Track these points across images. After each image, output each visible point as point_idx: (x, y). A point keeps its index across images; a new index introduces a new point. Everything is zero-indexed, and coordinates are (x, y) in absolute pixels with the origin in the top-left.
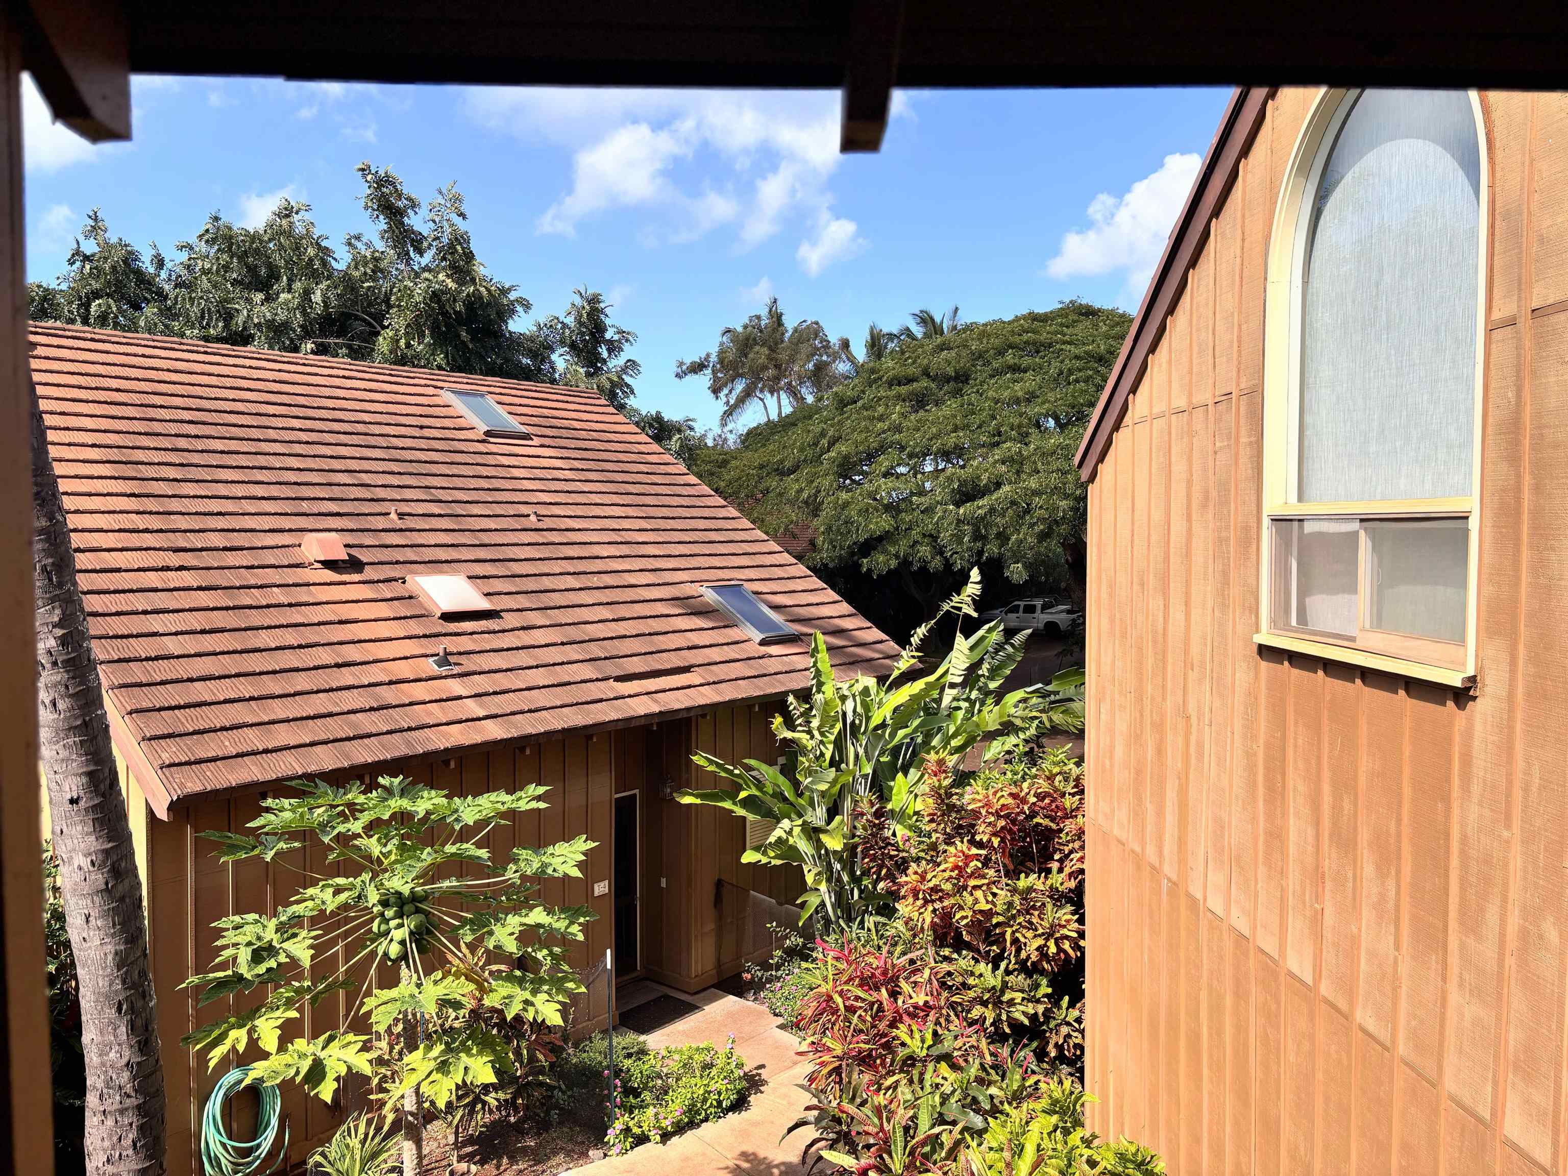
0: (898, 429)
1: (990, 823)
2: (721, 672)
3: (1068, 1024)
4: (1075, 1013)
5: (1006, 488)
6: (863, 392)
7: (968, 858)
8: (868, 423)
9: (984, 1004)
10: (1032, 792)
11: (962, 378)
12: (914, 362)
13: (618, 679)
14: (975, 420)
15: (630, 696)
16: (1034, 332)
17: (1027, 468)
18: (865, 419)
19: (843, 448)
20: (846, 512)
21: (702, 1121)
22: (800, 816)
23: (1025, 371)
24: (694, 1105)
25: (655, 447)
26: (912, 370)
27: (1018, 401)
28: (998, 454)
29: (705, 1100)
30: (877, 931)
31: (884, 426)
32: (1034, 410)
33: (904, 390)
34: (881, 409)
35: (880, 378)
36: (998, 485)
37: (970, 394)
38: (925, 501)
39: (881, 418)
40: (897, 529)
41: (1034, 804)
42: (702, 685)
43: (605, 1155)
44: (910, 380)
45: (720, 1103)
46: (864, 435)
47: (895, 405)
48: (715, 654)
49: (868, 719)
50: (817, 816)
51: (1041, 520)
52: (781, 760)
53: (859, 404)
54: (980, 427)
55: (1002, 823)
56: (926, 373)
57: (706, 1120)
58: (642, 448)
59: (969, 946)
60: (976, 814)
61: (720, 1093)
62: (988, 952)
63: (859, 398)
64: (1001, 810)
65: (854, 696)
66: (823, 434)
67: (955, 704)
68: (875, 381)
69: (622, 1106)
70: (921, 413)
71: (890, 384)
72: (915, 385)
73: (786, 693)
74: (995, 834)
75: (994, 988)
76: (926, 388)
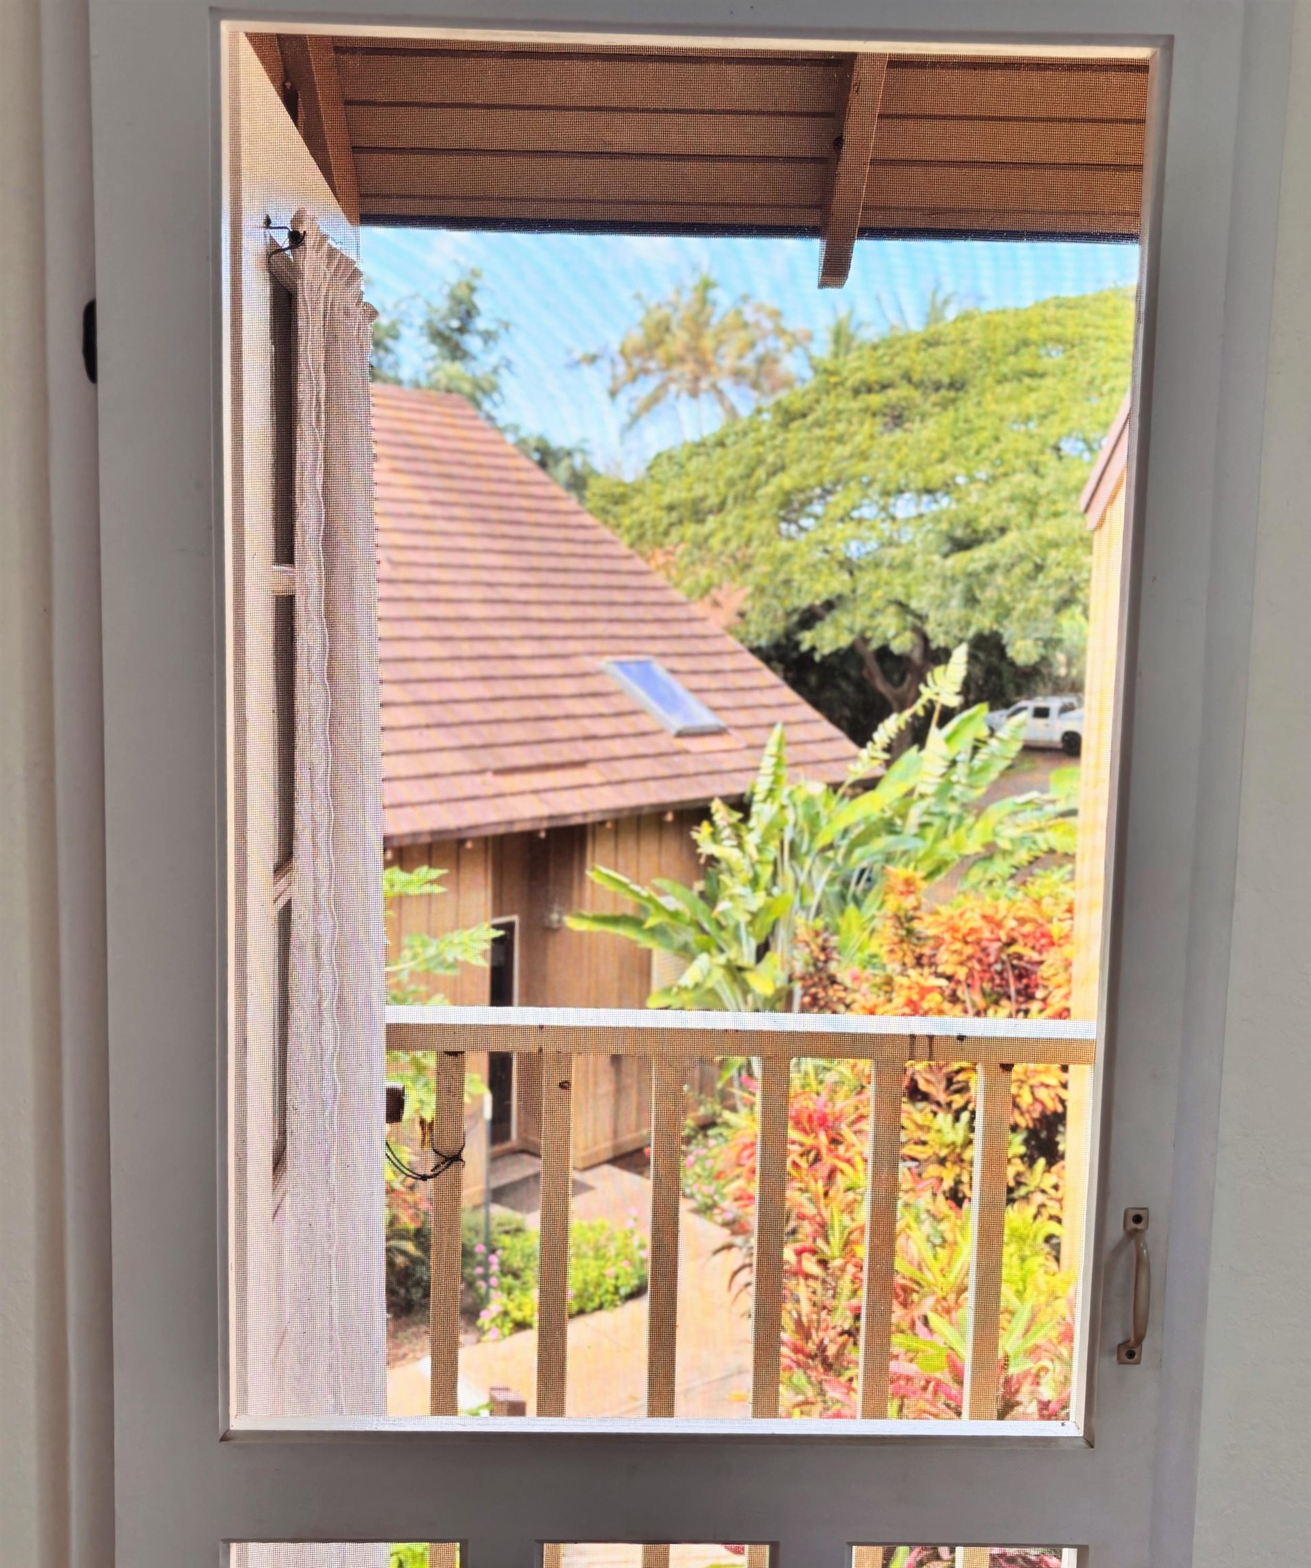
0: (864, 456)
1: (955, 952)
2: (625, 770)
3: (1043, 1191)
4: (1051, 1179)
5: (1012, 536)
6: (818, 401)
7: (924, 991)
8: (822, 446)
9: (942, 1162)
10: (1011, 915)
11: (957, 385)
12: (891, 362)
13: (499, 772)
14: (972, 443)
15: (513, 794)
16: (1058, 322)
17: (1043, 509)
18: (819, 440)
19: (785, 481)
20: (786, 567)
21: (595, 1310)
22: (721, 951)
23: (1042, 375)
24: (585, 1290)
25: (540, 475)
26: (888, 373)
27: (1028, 419)
28: (1005, 489)
29: (598, 1285)
30: (817, 1074)
31: (846, 450)
32: (1052, 430)
33: (875, 400)
34: (841, 427)
35: (841, 383)
36: (1003, 531)
37: (968, 407)
38: (897, 554)
39: (840, 440)
40: (854, 591)
41: (1013, 929)
42: (602, 784)
43: (479, 1341)
44: (884, 387)
45: (617, 1289)
46: (815, 463)
47: (862, 423)
48: (617, 747)
49: (813, 835)
50: (746, 955)
51: (1059, 583)
52: (699, 886)
53: (810, 419)
54: (978, 452)
55: (969, 950)
56: (907, 377)
57: (600, 1307)
58: (523, 476)
59: (925, 1097)
60: (939, 942)
61: (617, 1278)
62: (949, 1104)
63: (811, 409)
64: (969, 934)
65: (795, 805)
66: (760, 460)
67: (926, 819)
68: (836, 385)
69: (500, 1287)
70: (898, 434)
71: (856, 392)
72: (890, 393)
73: (711, 799)
74: (962, 963)
75: (953, 1143)
76: (906, 399)
